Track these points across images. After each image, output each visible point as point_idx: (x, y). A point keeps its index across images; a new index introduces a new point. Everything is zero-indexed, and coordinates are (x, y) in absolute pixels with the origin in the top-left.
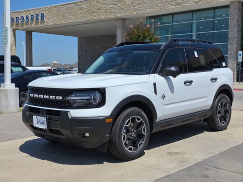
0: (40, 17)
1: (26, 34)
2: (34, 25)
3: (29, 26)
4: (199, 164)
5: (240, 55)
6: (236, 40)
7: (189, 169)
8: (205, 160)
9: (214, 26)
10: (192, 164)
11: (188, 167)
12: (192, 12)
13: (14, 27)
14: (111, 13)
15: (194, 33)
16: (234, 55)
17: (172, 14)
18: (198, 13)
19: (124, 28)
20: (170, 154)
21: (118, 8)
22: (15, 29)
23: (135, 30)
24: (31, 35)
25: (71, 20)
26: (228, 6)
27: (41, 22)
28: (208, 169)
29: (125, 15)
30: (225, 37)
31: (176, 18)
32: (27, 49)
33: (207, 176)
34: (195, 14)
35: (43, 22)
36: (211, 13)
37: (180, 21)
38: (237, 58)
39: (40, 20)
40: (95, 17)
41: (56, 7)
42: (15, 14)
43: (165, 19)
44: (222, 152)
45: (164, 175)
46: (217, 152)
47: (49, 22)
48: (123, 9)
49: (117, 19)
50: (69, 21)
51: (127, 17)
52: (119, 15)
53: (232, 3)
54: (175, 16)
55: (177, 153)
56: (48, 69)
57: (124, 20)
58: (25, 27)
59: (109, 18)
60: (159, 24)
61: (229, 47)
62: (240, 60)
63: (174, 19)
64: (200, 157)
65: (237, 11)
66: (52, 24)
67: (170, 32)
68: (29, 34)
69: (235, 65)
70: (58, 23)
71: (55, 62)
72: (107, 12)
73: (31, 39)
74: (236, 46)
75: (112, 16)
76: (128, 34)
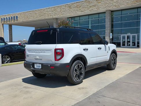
0: (15, 18)
1: (9, 26)
2: (13, 22)
3: (10, 22)
4: (94, 95)
5: (111, 35)
6: (109, 28)
7: (89, 98)
8: (97, 92)
9: (99, 21)
10: (91, 94)
11: (89, 97)
12: (89, 15)
13: (3, 23)
14: (51, 16)
15: (90, 25)
16: (108, 35)
17: (80, 16)
18: (91, 16)
19: (57, 23)
20: (79, 89)
21: (54, 13)
22: (3, 24)
23: (61, 24)
24: (12, 27)
25: (31, 19)
26: (105, 13)
27: (16, 20)
28: (99, 97)
29: (57, 16)
30: (104, 27)
31: (81, 18)
32: (9, 33)
33: (99, 102)
34: (90, 16)
35: (17, 20)
36: (97, 16)
37: (83, 19)
38: (110, 37)
39: (16, 19)
40: (43, 18)
41: (23, 13)
42: (3, 17)
43: (76, 19)
44: (106, 86)
45: (76, 103)
46: (103, 86)
47: (21, 20)
48: (56, 14)
49: (54, 19)
50: (30, 20)
51: (58, 18)
52: (54, 17)
53: (106, 11)
54: (81, 17)
55: (83, 88)
56: (19, 44)
57: (57, 19)
58: (8, 22)
59: (50, 18)
60: (73, 21)
61: (106, 31)
62: (111, 37)
63: (80, 19)
64: (95, 90)
65: (109, 15)
66: (22, 21)
67: (79, 25)
68: (10, 26)
69: (109, 40)
70: (25, 20)
71: (24, 40)
72: (48, 15)
73: (12, 29)
74: (109, 31)
75: (51, 17)
76: (58, 26)
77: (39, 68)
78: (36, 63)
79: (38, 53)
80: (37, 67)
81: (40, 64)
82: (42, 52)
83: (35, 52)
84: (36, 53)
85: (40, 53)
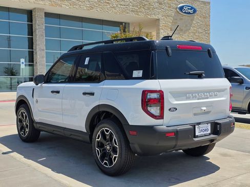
77: (205, 133)
78: (199, 124)
79: (203, 99)
80: (202, 133)
81: (207, 123)
82: (211, 96)
83: (196, 97)
84: (200, 99)
85: (207, 98)
